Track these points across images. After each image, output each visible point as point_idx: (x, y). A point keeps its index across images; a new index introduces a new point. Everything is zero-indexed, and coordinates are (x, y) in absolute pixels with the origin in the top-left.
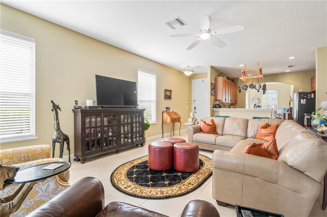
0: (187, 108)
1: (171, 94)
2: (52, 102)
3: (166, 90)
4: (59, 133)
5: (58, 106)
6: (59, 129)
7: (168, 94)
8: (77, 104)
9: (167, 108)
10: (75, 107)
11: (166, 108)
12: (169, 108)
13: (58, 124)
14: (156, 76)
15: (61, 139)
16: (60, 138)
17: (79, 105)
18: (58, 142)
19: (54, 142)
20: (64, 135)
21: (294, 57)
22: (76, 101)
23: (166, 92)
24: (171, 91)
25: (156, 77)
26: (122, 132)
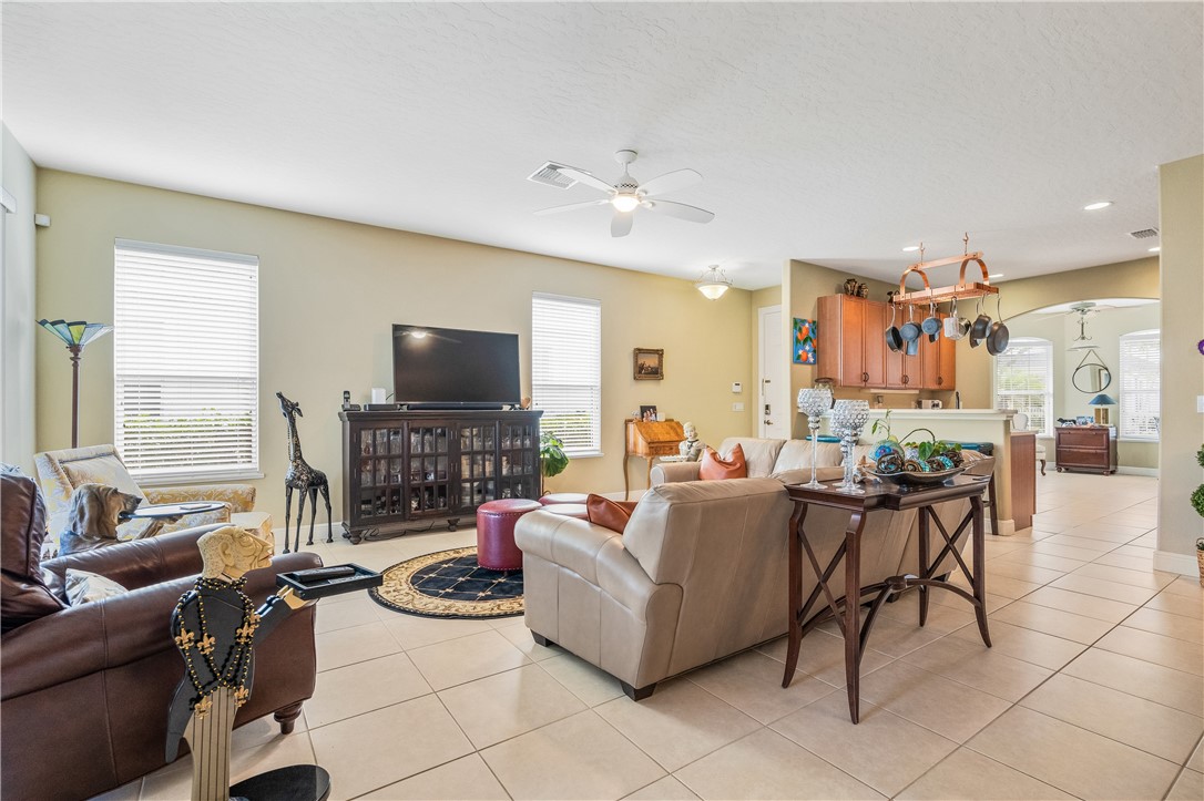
0: (740, 407)
1: (661, 362)
2: (280, 395)
3: (639, 350)
4: (297, 467)
5: (297, 404)
6: (300, 457)
7: (651, 362)
8: (347, 399)
9: (644, 409)
10: (343, 406)
11: (641, 407)
12: (654, 408)
13: (297, 446)
14: (599, 309)
15: (303, 481)
16: (299, 478)
17: (353, 401)
18: (297, 487)
19: (290, 486)
20: (311, 471)
21: (1108, 204)
22: (345, 392)
23: (640, 356)
24: (659, 353)
25: (599, 312)
26: (466, 473)
